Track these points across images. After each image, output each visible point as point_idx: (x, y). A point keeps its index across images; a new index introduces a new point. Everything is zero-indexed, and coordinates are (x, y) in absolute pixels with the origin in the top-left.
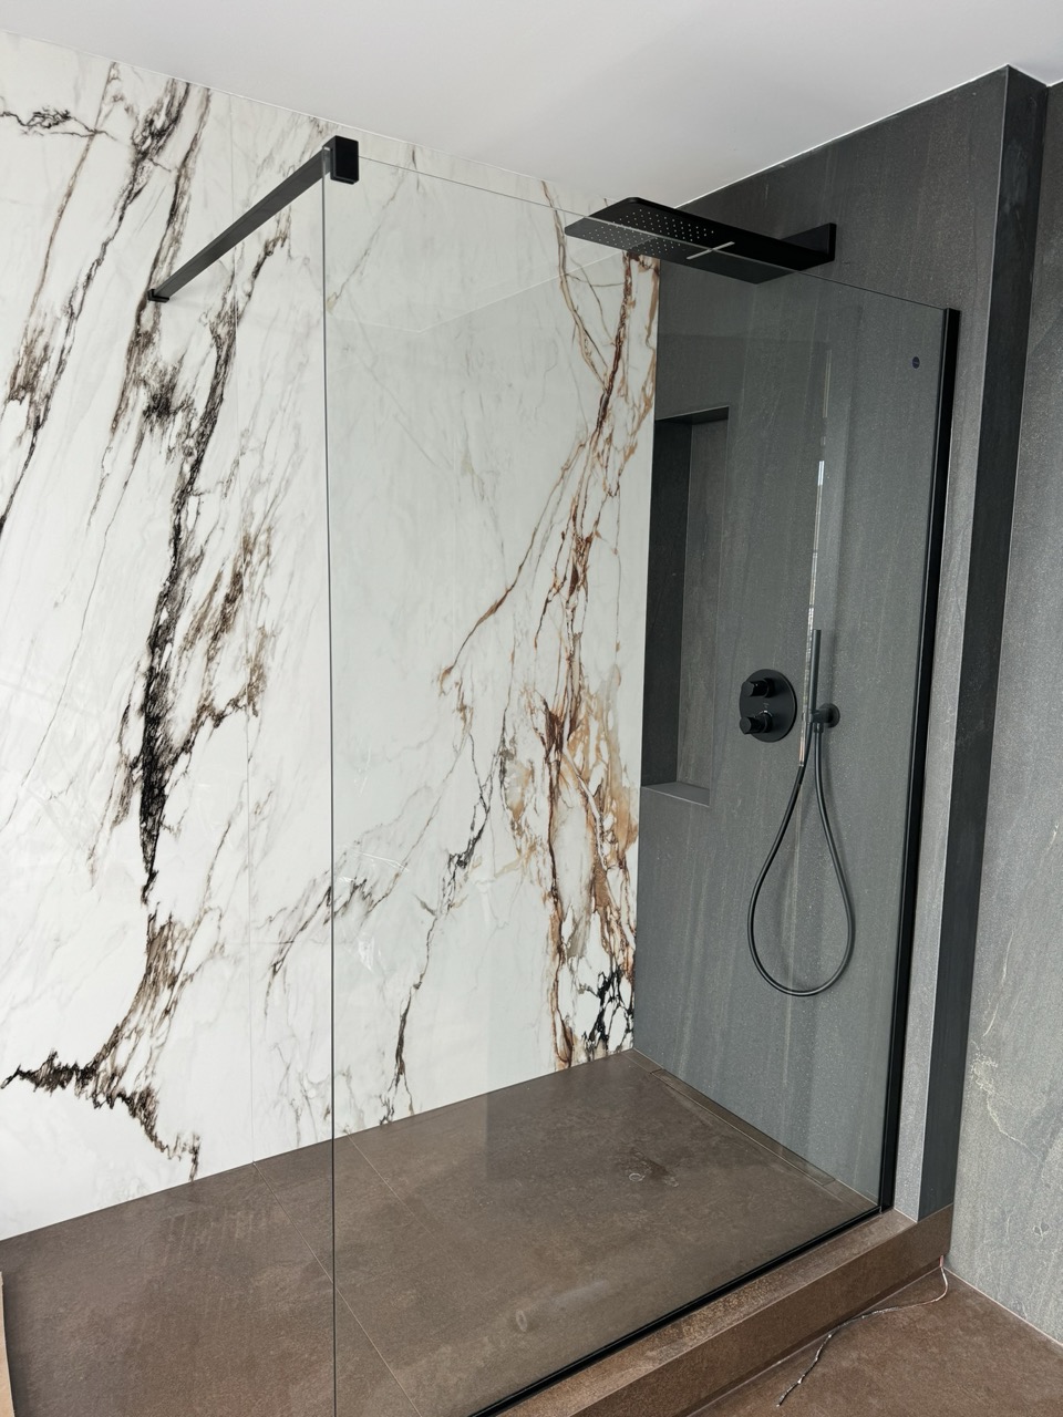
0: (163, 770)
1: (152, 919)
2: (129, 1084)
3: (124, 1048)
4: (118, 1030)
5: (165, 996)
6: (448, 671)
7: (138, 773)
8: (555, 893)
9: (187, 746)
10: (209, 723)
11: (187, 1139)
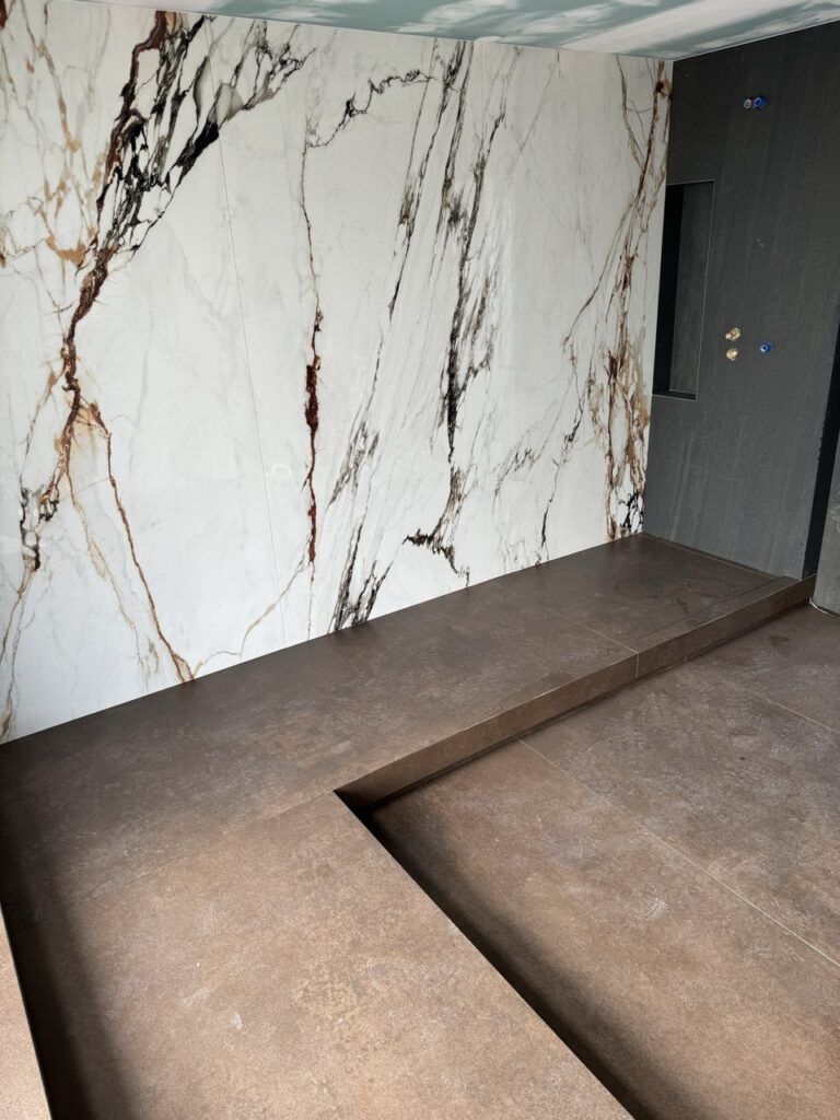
0: (455, 399)
1: (452, 469)
2: (445, 544)
3: (443, 527)
4: (441, 520)
5: (457, 504)
6: (567, 339)
7: (447, 402)
8: (610, 454)
9: (464, 388)
10: (472, 375)
11: (465, 569)
